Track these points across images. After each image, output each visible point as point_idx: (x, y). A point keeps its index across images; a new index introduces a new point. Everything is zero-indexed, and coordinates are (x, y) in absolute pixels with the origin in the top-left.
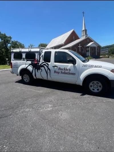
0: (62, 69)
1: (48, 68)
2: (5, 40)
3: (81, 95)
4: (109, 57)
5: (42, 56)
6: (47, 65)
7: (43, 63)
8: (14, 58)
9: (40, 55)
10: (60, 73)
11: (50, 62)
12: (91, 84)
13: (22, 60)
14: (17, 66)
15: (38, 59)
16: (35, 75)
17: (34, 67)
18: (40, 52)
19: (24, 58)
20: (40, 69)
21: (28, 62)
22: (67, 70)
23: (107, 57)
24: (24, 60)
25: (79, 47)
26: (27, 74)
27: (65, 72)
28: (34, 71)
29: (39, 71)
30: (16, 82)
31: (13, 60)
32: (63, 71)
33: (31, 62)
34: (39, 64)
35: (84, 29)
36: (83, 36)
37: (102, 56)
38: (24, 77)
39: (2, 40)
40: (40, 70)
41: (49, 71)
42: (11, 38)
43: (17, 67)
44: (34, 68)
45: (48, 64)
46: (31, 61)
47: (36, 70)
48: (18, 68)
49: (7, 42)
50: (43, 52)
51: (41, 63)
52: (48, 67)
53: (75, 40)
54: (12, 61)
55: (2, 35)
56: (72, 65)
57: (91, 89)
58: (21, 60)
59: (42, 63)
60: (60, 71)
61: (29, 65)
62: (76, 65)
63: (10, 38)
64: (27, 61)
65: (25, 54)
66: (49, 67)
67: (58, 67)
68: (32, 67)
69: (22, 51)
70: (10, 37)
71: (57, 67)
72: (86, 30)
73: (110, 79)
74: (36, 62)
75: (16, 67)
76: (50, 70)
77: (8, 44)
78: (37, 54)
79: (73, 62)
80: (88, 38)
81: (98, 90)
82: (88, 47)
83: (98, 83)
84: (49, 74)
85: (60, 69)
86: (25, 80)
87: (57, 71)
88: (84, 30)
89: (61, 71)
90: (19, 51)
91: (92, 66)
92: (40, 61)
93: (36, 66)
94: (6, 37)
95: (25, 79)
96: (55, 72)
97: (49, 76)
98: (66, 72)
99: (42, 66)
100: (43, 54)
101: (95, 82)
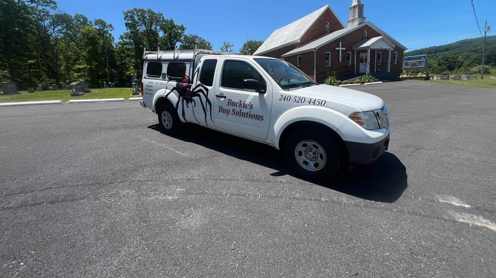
0: (234, 104)
1: (208, 100)
2: (170, 34)
3: (272, 174)
4: (427, 78)
5: (198, 71)
6: (205, 92)
7: (199, 85)
8: (148, 72)
9: (194, 67)
10: (231, 112)
11: (211, 85)
12: (299, 147)
13: (161, 78)
14: (152, 90)
15: (189, 78)
16: (183, 115)
17: (181, 96)
18: (194, 61)
19: (165, 74)
20: (192, 100)
21: (171, 82)
22: (245, 106)
23: (421, 78)
24: (164, 78)
25: (339, 50)
26: (167, 110)
27: (241, 110)
28: (180, 104)
29: (190, 105)
30: (149, 127)
31: (145, 78)
32: (238, 109)
33: (176, 83)
34: (191, 90)
35: (357, 3)
36: (353, 20)
37: (405, 76)
38: (163, 116)
39: (165, 33)
40: (192, 102)
41: (208, 106)
42: (184, 30)
43: (151, 92)
44: (181, 98)
45: (207, 90)
46: (176, 80)
47: (185, 101)
48: (152, 95)
49: (175, 38)
50: (200, 62)
51: (194, 86)
52: (206, 96)
53: (330, 33)
54: (144, 80)
55: (167, 21)
56: (257, 94)
57: (300, 160)
58: (159, 77)
59: (197, 87)
60: (231, 108)
61: (172, 91)
62: (265, 95)
63: (183, 28)
64: (170, 79)
65: (167, 65)
66: (208, 97)
67: (227, 98)
68: (178, 94)
69: (162, 58)
70: (182, 26)
71: (225, 97)
72: (360, 7)
73: (344, 139)
74: (185, 84)
75: (150, 94)
76: (210, 104)
77: (176, 43)
78: (188, 66)
79: (260, 86)
80: (367, 26)
81: (316, 165)
82: (365, 50)
83: (317, 147)
84: (208, 113)
85: (230, 103)
86: (165, 124)
87: (225, 107)
88: (355, 7)
89: (233, 108)
90: (156, 58)
91: (301, 101)
92: (192, 83)
93: (185, 93)
94: (175, 26)
95: (164, 121)
96: (221, 109)
97: (208, 117)
98: (244, 110)
99: (196, 94)
100: (200, 65)
101: (310, 143)
